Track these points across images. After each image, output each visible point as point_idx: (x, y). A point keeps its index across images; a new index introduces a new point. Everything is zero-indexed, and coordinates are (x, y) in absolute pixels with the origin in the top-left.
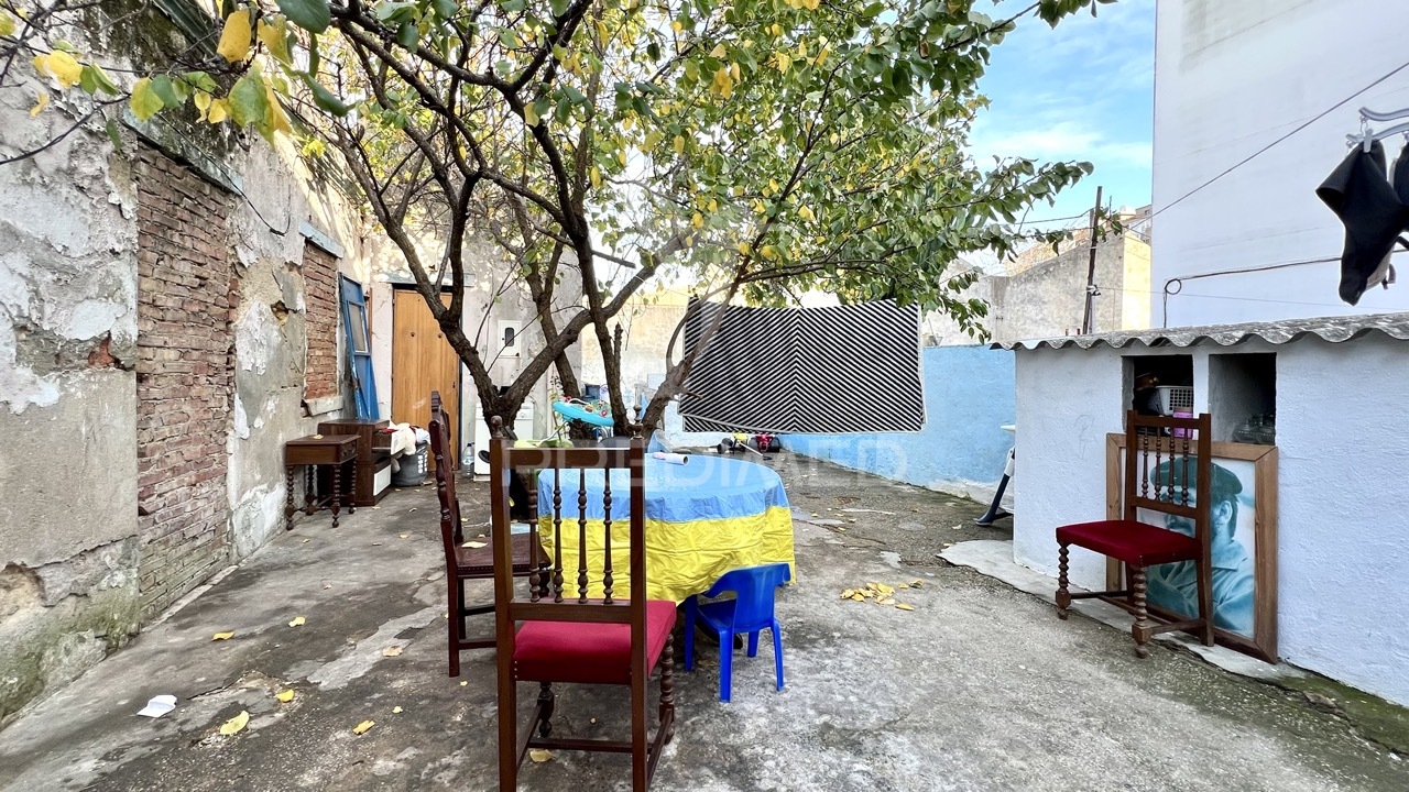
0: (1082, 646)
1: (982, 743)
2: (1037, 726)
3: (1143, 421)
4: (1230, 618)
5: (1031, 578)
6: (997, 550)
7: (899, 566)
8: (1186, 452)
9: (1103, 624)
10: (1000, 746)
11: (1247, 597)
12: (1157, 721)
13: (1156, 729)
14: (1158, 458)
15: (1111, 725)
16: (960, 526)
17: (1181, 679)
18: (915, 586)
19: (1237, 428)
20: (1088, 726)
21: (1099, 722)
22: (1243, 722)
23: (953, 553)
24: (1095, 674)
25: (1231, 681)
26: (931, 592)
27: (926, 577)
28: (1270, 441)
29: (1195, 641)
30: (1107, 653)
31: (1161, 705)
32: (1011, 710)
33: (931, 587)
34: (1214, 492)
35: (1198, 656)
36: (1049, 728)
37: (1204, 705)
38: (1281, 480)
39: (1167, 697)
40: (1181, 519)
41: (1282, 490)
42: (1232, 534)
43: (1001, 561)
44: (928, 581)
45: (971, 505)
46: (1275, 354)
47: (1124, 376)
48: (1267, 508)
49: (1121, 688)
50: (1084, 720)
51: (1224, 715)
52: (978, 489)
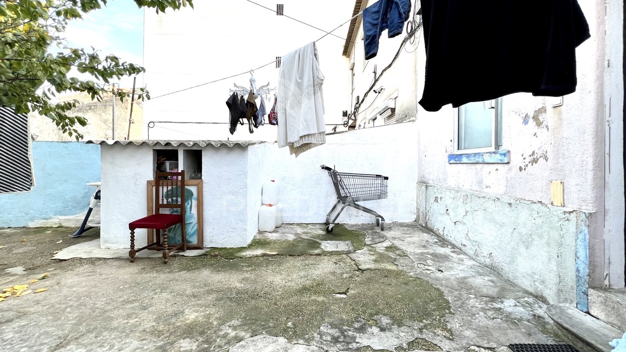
0: (144, 269)
1: (115, 323)
2: (136, 304)
3: (161, 175)
4: (191, 239)
5: (112, 252)
6: (89, 246)
7: (25, 273)
8: (177, 185)
9: (149, 258)
10: (124, 320)
11: (195, 230)
12: (177, 280)
13: (177, 283)
14: (167, 188)
15: (163, 289)
16: (61, 241)
17: (180, 265)
18: (43, 278)
19: (190, 175)
20: (156, 294)
21: (159, 290)
22: (200, 268)
23: (61, 255)
24: (152, 276)
25: (193, 259)
26: (55, 277)
27: (49, 271)
28: (201, 178)
29: (181, 252)
30: (154, 267)
31: (176, 275)
32: (123, 305)
33: (55, 275)
34: (186, 198)
35: (183, 256)
36: (142, 302)
37: (188, 269)
38: (204, 190)
39: (178, 272)
40: (175, 209)
41: (204, 193)
42: (191, 211)
43: (93, 250)
44: (51, 273)
45: (64, 229)
46: (201, 150)
47: (154, 157)
48: (200, 199)
49: (163, 276)
50: (154, 293)
51: (194, 269)
52: (68, 220)
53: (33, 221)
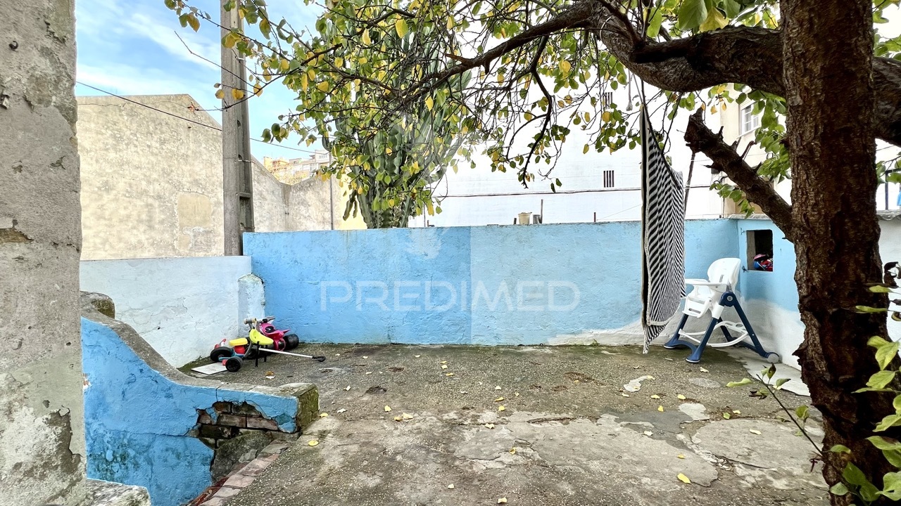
45: (600, 349)
52: (608, 335)
53: (555, 337)
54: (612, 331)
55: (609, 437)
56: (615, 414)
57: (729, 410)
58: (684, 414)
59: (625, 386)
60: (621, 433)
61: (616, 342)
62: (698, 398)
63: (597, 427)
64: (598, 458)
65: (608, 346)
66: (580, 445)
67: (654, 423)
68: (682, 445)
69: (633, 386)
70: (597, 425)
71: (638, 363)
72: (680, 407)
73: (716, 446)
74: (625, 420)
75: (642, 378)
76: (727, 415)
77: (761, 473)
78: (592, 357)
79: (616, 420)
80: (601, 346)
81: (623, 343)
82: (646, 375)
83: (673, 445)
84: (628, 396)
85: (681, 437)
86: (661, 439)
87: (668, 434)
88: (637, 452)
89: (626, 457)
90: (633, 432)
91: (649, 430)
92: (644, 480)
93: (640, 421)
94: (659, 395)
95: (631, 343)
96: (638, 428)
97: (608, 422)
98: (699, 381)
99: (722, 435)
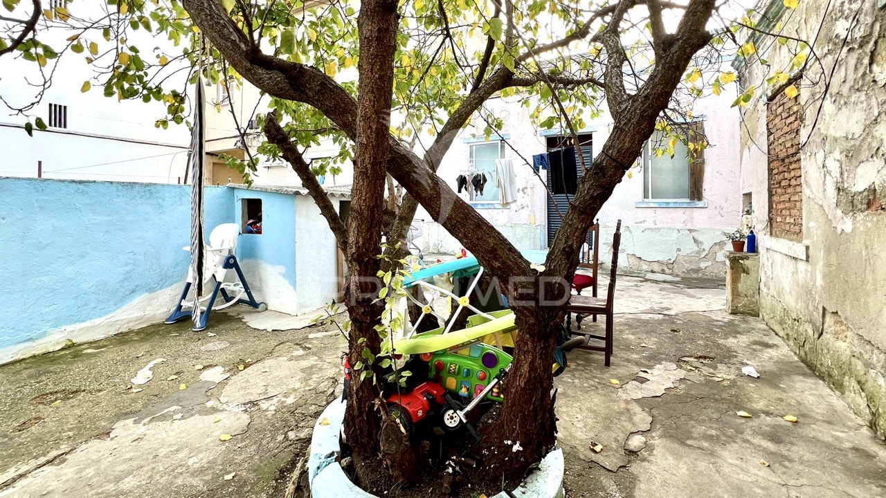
45: (79, 349)
52: (90, 328)
54: (97, 321)
55: (134, 443)
56: (132, 415)
57: (242, 361)
58: (206, 382)
59: (132, 380)
60: (147, 432)
61: (103, 334)
62: (215, 362)
63: (113, 442)
64: (129, 473)
65: (91, 343)
66: (97, 474)
67: (181, 404)
68: (214, 410)
69: (143, 376)
70: (112, 439)
71: (141, 349)
72: (201, 377)
73: (242, 396)
74: (146, 417)
75: (151, 365)
76: (241, 367)
77: (278, 399)
78: (70, 363)
79: (135, 422)
80: (80, 345)
81: (113, 332)
82: (154, 359)
83: (206, 415)
84: (140, 390)
85: (209, 404)
86: (192, 415)
87: (198, 408)
88: (172, 440)
89: (163, 452)
90: (161, 424)
91: (178, 413)
92: (190, 462)
93: (165, 409)
94: (176, 374)
95: (124, 329)
96: (164, 418)
97: (125, 430)
98: (210, 346)
99: (244, 385)
